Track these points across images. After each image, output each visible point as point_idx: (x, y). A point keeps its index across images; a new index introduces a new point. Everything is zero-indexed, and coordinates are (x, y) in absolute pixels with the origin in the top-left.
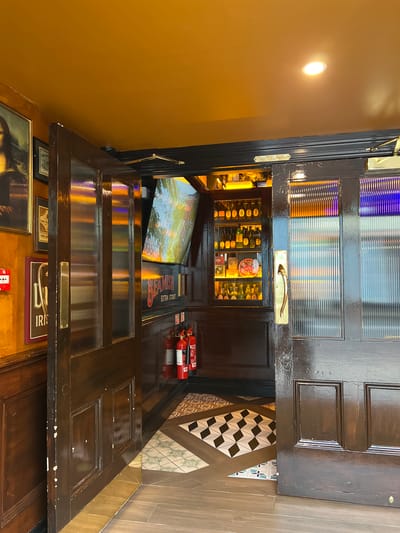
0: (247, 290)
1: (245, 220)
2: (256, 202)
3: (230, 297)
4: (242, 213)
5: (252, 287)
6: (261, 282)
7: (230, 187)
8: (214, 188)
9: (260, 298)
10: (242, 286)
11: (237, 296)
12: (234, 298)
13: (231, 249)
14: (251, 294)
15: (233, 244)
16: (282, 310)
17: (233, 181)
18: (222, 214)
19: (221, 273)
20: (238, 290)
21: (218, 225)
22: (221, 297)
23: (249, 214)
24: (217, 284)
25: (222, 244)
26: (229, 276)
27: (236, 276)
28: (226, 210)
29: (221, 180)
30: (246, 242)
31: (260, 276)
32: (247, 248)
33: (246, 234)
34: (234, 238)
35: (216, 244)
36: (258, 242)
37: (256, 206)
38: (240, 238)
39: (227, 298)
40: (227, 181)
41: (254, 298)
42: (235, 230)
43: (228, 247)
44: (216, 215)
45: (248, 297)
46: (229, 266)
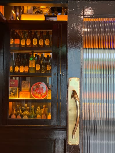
0: (38, 110)
1: (38, 48)
2: (48, 33)
3: (22, 116)
4: (35, 42)
5: (41, 107)
6: (50, 104)
7: (24, 18)
8: (10, 18)
9: (49, 117)
10: (33, 106)
11: (29, 116)
12: (26, 117)
13: (24, 73)
14: (41, 114)
15: (27, 69)
16: (74, 132)
17: (28, 13)
18: (17, 42)
19: (15, 94)
20: (30, 111)
21: (14, 52)
22: (14, 117)
23: (41, 43)
24: (10, 104)
25: (17, 69)
26: (21, 98)
27: (28, 98)
28: (21, 39)
29: (15, 12)
30: (38, 68)
31: (49, 97)
32: (39, 73)
33: (38, 61)
34: (27, 64)
35: (11, 69)
36: (48, 68)
37: (47, 37)
38: (32, 64)
39: (19, 117)
40: (23, 13)
41: (43, 117)
42: (28, 56)
43: (22, 71)
44: (12, 42)
45: (38, 117)
46: (23, 89)
